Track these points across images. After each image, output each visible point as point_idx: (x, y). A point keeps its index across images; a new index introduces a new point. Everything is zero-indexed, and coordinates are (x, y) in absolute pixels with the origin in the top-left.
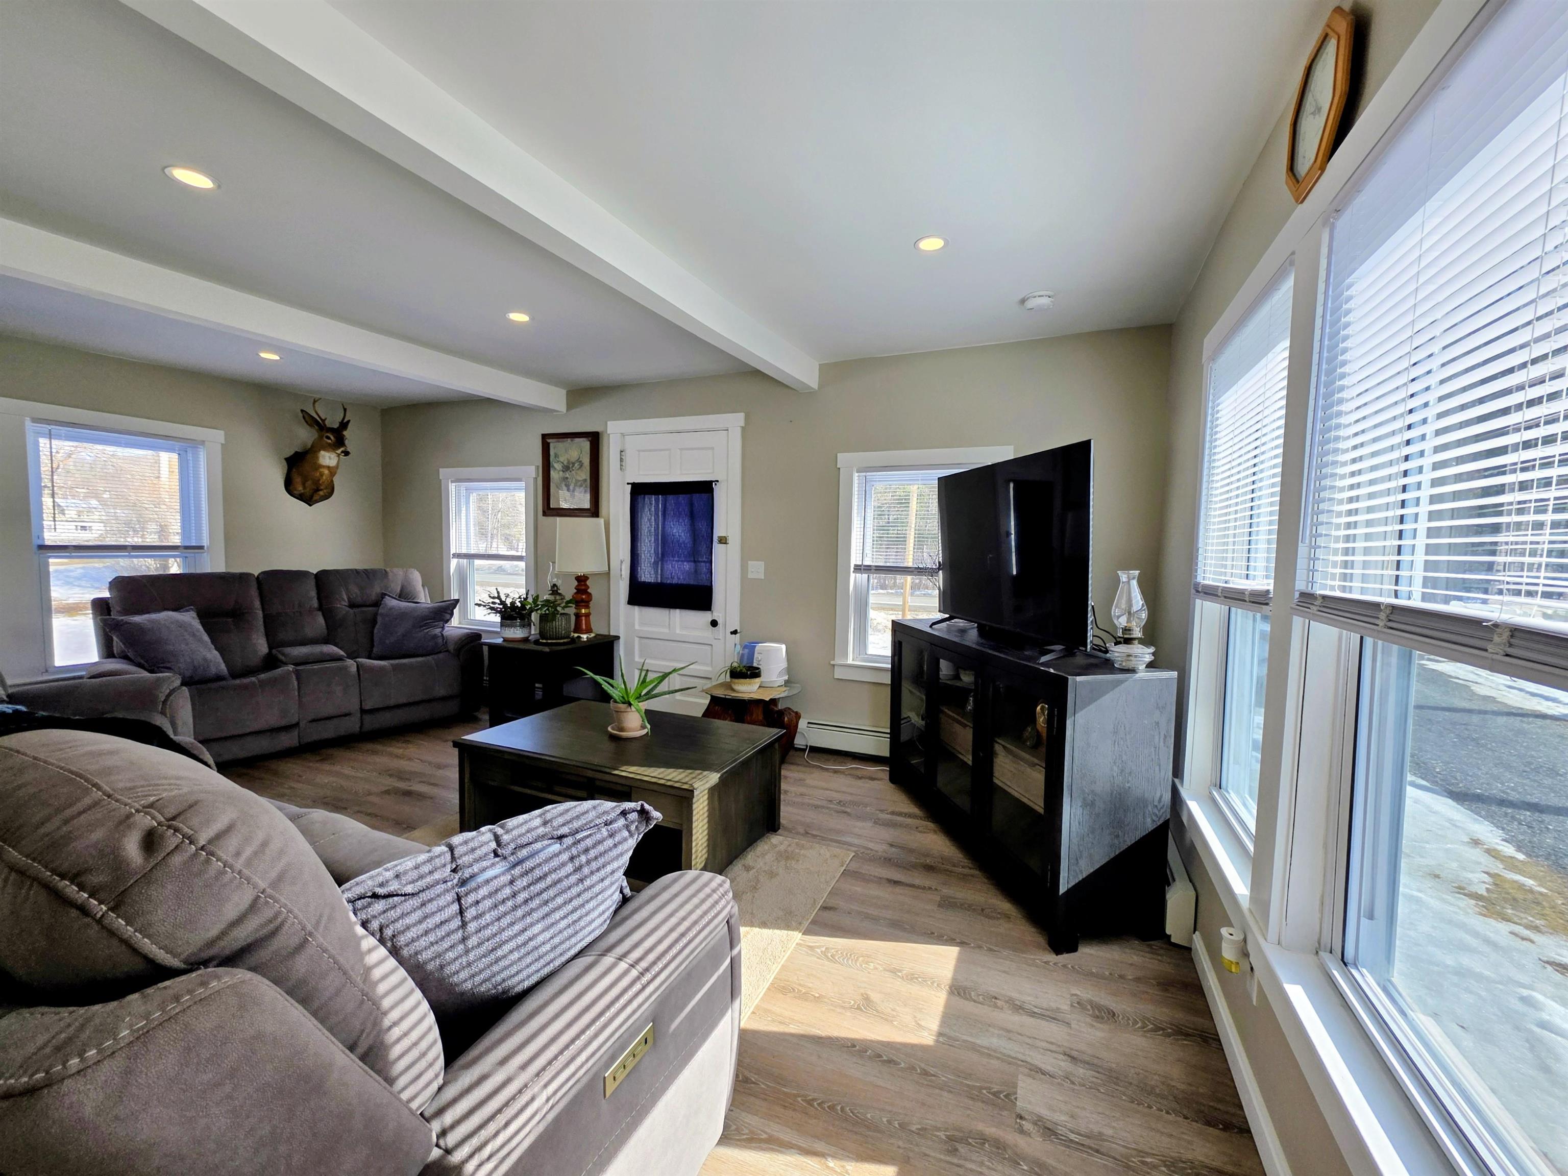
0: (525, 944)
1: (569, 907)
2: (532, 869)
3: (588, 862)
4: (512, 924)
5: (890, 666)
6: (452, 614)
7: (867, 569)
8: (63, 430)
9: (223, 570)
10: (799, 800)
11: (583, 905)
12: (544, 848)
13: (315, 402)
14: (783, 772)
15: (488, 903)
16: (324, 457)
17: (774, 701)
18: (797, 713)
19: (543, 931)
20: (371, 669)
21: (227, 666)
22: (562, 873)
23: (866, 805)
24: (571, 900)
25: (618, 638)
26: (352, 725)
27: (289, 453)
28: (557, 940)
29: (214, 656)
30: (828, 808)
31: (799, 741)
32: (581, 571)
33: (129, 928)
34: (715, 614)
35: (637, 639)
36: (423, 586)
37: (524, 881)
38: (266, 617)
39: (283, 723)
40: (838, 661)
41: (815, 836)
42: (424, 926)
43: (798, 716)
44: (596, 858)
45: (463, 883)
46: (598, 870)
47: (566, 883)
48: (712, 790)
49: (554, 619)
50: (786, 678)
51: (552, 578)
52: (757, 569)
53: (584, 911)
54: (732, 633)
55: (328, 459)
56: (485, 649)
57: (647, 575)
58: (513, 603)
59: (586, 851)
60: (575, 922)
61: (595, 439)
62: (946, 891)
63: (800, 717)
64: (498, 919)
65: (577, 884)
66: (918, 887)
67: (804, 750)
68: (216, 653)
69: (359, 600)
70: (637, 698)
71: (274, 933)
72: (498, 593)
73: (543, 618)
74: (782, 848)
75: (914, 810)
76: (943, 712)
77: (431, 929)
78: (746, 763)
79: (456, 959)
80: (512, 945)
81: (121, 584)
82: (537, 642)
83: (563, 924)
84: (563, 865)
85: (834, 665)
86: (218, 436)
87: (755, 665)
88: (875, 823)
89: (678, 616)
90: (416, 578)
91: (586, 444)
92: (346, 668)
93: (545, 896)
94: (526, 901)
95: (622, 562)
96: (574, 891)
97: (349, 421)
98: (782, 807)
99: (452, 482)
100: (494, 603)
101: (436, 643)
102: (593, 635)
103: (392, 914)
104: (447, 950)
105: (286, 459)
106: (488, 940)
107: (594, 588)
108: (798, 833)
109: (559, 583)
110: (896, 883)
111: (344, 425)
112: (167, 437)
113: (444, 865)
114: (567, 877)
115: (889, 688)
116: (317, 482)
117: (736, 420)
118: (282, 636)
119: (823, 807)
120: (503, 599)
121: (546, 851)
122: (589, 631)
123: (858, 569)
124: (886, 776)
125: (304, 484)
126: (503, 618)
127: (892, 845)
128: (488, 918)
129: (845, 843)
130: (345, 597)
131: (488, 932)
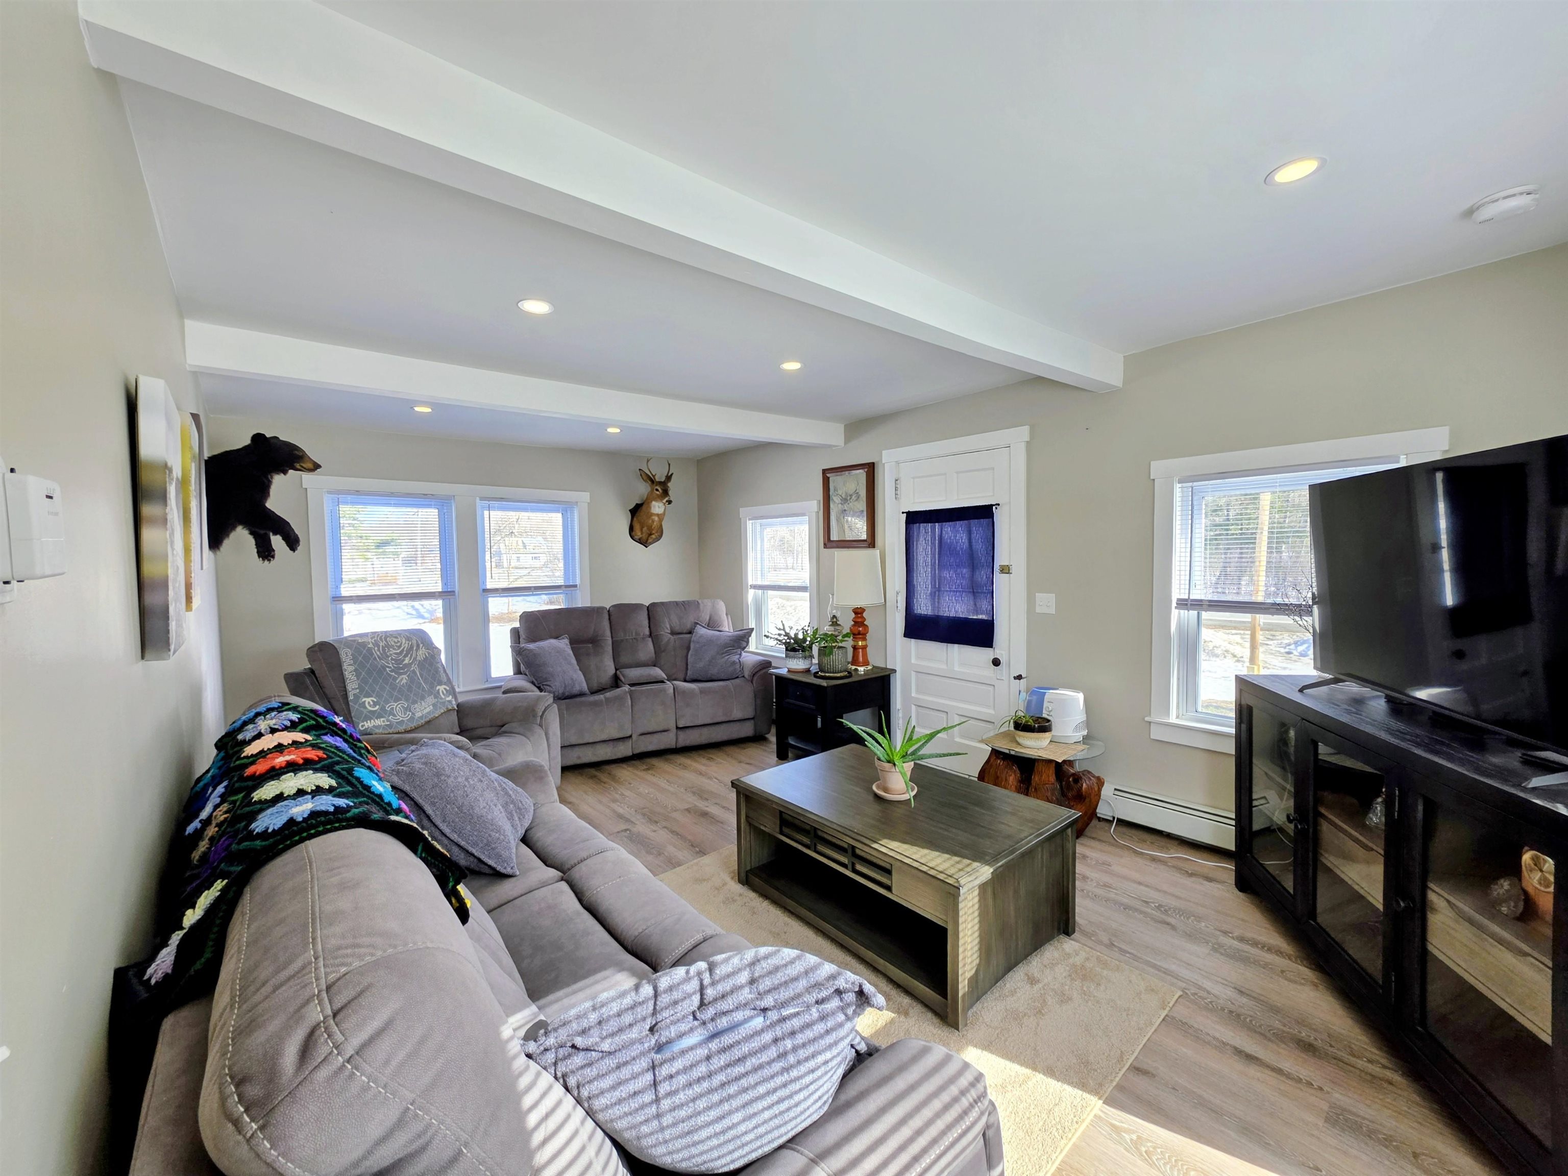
0: (723, 1132)
1: (775, 1097)
2: (731, 1046)
3: (795, 1049)
4: (709, 1108)
5: (1233, 731)
6: (748, 642)
7: (1198, 605)
8: (496, 504)
9: (589, 605)
10: (1100, 892)
11: (790, 1096)
12: (745, 1021)
13: (648, 461)
14: (1079, 849)
15: (682, 1079)
16: (654, 506)
17: (1070, 763)
18: (1098, 778)
19: (744, 1120)
20: (684, 693)
21: (587, 685)
22: (764, 1058)
23: (1199, 918)
24: (775, 1090)
25: (894, 671)
26: (668, 741)
27: (632, 506)
28: (761, 1130)
29: (579, 677)
30: (1141, 912)
31: (1103, 810)
32: (859, 604)
33: (272, 1152)
34: (997, 651)
35: (913, 674)
36: (727, 614)
37: (723, 1060)
38: (614, 644)
39: (621, 735)
40: (1155, 717)
41: (1123, 951)
42: (617, 1094)
43: (1100, 783)
44: (804, 1045)
45: (659, 1048)
46: (807, 1059)
47: (767, 1072)
48: (983, 887)
49: (831, 653)
50: (1085, 733)
51: (832, 610)
52: (1046, 603)
53: (792, 1102)
54: (1015, 678)
55: (657, 507)
56: (774, 677)
57: (924, 608)
58: (796, 635)
59: (793, 1033)
60: (781, 1113)
61: (870, 469)
62: (1339, 1097)
63: (1103, 784)
64: (694, 1100)
65: (782, 1074)
66: (1288, 1076)
67: (1110, 822)
68: (580, 673)
69: (677, 629)
70: (903, 757)
71: (423, 1149)
72: (783, 625)
73: (823, 652)
74: (1078, 960)
75: (1276, 939)
76: (1322, 816)
77: (625, 1099)
78: (1030, 852)
79: (652, 1134)
80: (709, 1131)
81: (527, 618)
82: (816, 675)
83: (767, 1115)
84: (765, 1048)
85: (1150, 723)
86: (585, 496)
87: (1044, 716)
88: (1214, 950)
89: (956, 650)
90: (722, 607)
91: (861, 474)
92: (664, 690)
93: (744, 1082)
94: (723, 1085)
95: (898, 593)
96: (779, 1080)
97: (672, 474)
98: (1077, 900)
99: (749, 520)
100: (780, 635)
101: (735, 669)
102: (870, 667)
103: (590, 1072)
104: (641, 1123)
105: (630, 510)
106: (683, 1122)
107: (870, 620)
108: (1100, 942)
109: (838, 615)
110: (1250, 1058)
111: (669, 478)
112: (553, 502)
113: (644, 1019)
114: (769, 1063)
115: (1233, 759)
116: (650, 528)
117: (1019, 435)
118: (624, 659)
119: (1136, 910)
120: (788, 631)
121: (746, 1026)
122: (866, 663)
123: (1183, 604)
124: (1231, 878)
125: (641, 530)
126: (787, 649)
127: (1241, 992)
128: (682, 1097)
129: (1167, 972)
130: (668, 626)
131: (683, 1113)
